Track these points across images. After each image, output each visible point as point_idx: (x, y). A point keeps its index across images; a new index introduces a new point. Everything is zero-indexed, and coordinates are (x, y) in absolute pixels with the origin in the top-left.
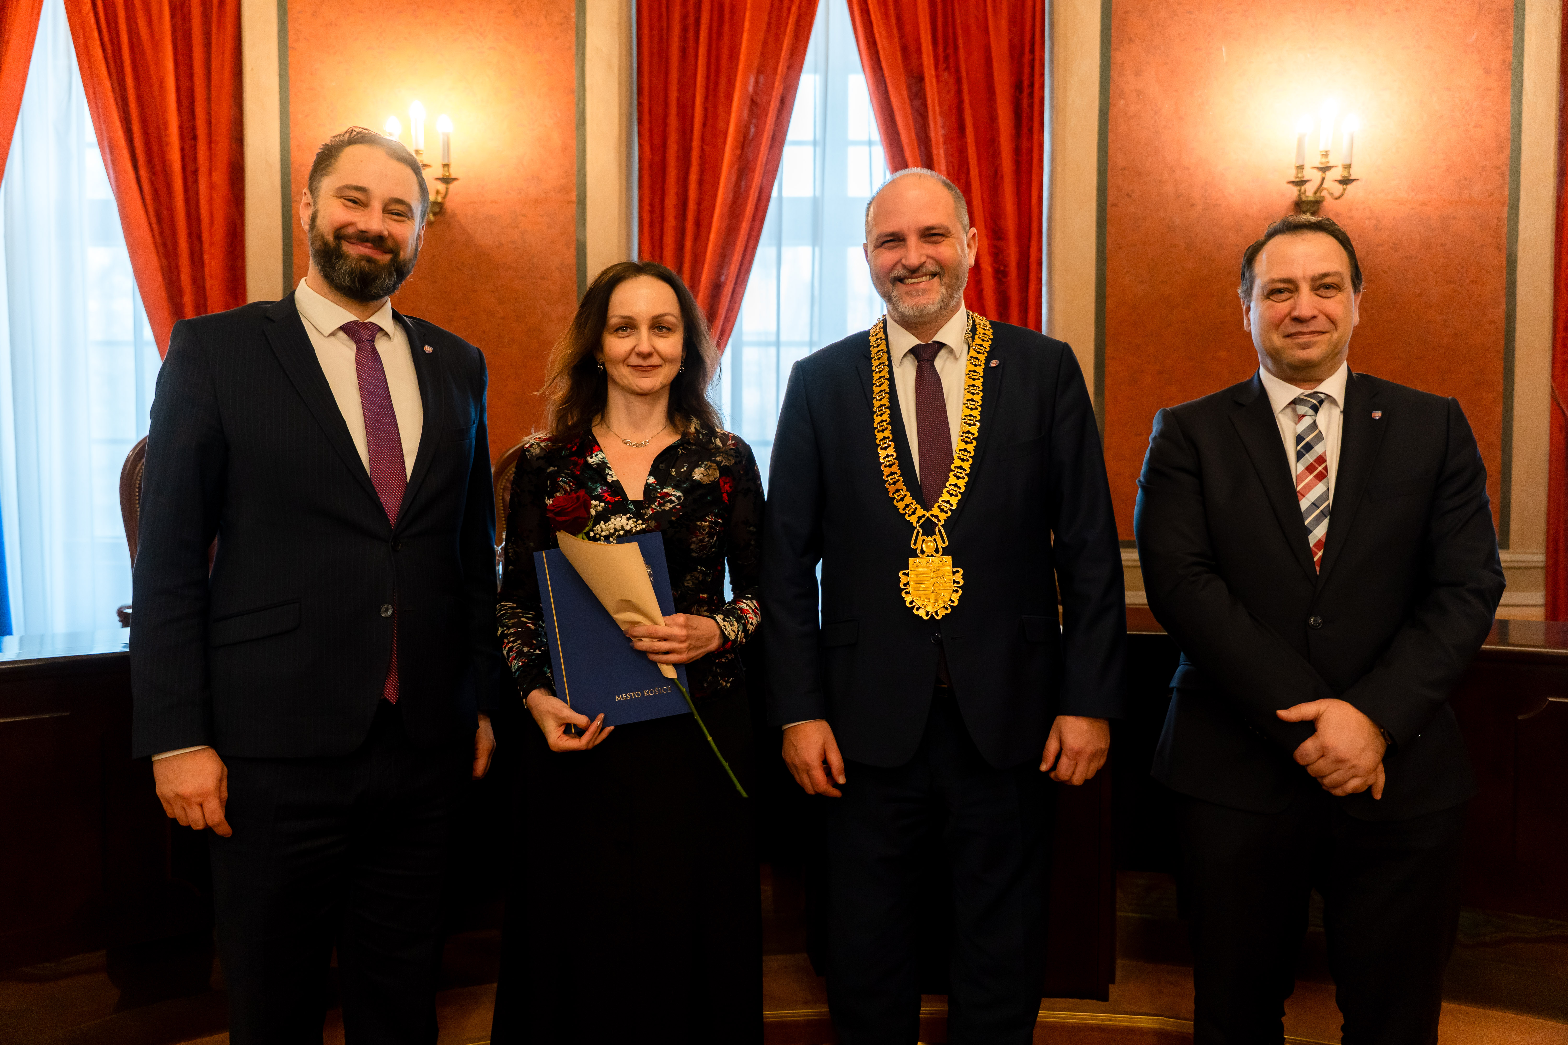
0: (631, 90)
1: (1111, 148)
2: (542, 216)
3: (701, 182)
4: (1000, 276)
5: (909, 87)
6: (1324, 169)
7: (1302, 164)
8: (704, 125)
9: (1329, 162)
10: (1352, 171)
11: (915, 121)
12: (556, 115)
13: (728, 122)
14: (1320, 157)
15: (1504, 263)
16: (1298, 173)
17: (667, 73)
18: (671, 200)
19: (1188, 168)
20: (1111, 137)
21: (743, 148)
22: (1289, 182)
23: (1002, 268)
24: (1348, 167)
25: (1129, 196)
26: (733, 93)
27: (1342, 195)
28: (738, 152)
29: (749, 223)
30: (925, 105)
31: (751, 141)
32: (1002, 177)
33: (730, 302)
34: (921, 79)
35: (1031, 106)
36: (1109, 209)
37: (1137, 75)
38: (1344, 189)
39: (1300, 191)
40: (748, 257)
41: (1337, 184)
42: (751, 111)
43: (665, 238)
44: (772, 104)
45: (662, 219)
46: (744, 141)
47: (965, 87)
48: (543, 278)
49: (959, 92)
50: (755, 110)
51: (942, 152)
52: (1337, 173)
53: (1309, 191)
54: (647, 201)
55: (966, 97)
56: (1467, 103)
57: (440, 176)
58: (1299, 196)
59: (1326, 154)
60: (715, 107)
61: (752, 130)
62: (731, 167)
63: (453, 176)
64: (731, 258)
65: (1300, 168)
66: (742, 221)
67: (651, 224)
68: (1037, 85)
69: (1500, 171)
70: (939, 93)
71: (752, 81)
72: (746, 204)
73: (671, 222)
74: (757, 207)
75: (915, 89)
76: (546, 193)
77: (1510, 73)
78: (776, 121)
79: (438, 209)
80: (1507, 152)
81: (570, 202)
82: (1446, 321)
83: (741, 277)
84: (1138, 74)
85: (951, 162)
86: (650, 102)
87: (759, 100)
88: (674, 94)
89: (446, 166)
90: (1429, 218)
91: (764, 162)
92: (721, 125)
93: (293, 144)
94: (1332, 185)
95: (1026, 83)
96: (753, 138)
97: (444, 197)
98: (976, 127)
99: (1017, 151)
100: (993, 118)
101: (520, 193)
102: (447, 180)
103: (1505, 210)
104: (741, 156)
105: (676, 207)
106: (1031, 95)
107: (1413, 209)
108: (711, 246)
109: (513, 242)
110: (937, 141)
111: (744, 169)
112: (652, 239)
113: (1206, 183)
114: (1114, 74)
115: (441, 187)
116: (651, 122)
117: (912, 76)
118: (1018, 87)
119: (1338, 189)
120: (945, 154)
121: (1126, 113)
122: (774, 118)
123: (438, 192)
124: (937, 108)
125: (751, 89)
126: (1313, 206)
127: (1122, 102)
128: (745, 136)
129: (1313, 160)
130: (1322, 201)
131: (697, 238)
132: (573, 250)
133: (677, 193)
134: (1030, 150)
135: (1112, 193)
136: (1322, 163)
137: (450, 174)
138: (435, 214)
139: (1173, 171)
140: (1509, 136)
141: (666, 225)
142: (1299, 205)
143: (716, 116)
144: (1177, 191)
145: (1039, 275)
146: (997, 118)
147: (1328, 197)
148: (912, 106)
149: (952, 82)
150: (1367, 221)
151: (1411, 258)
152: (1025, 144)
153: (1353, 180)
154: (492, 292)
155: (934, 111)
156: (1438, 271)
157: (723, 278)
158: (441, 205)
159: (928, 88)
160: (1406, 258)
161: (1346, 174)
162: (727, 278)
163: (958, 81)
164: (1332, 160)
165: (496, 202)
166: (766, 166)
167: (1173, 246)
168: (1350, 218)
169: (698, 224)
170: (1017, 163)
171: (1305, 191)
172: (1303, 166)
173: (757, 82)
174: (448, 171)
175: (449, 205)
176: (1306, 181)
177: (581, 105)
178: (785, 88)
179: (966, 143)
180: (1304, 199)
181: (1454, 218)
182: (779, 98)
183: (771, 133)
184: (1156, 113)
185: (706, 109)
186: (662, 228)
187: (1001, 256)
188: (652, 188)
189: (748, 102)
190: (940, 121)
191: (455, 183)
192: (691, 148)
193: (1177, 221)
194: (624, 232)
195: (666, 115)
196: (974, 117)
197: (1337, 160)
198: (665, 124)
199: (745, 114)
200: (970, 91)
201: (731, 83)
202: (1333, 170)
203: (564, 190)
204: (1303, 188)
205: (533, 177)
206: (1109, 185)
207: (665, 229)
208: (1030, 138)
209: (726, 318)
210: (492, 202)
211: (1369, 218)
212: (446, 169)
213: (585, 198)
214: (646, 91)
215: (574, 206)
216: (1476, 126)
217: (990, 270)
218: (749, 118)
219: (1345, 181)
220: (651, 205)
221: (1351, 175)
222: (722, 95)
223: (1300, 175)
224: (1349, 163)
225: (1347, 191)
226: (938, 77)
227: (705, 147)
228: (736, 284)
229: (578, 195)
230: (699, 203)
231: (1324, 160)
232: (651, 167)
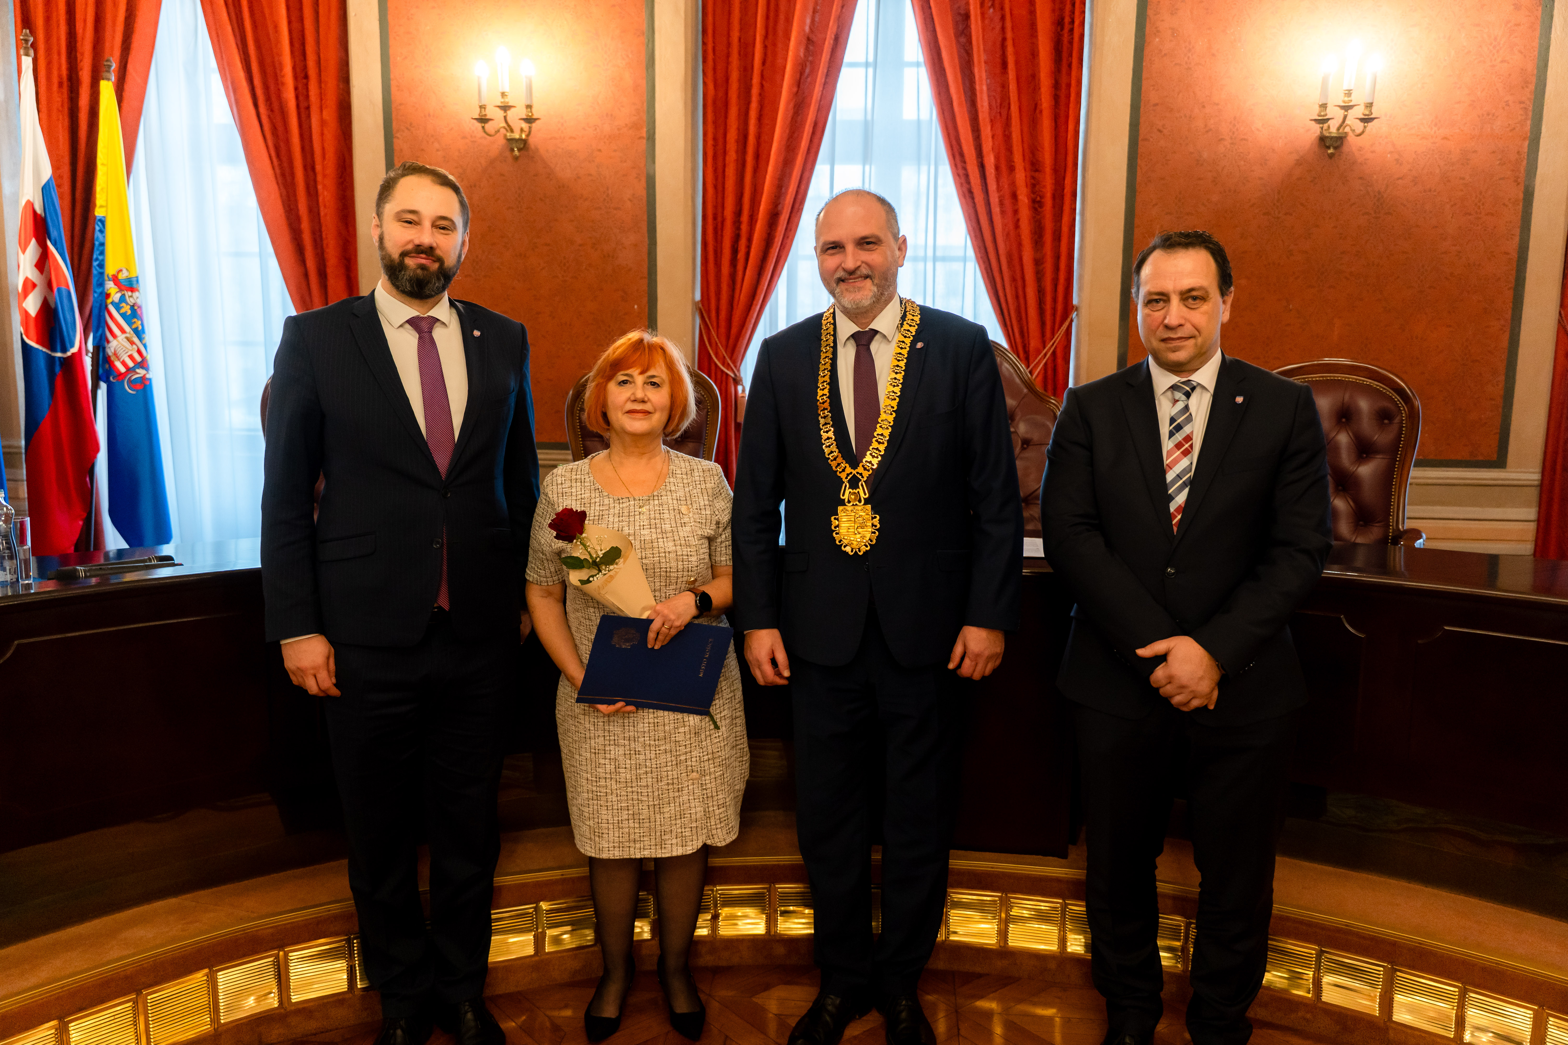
0: (697, 31)
1: (1145, 84)
2: (615, 151)
3: (760, 118)
4: (1036, 206)
5: (956, 24)
6: (1347, 108)
7: (1325, 102)
8: (764, 63)
9: (1351, 101)
10: (1374, 110)
11: (960, 57)
12: (628, 56)
13: (786, 60)
14: (1343, 95)
15: (1521, 196)
16: (1320, 112)
17: (730, 13)
18: (732, 135)
19: (1218, 104)
20: (1145, 75)
21: (799, 86)
22: (1311, 120)
23: (1038, 199)
24: (1370, 105)
25: (1160, 131)
26: (791, 31)
27: (1363, 132)
28: (795, 89)
29: (804, 156)
30: (970, 43)
31: (807, 77)
32: (1041, 112)
33: (786, 229)
34: (967, 17)
35: (1071, 42)
36: (1140, 143)
37: (1172, 14)
38: (1365, 127)
39: (1322, 128)
40: (803, 187)
41: (1358, 121)
42: (807, 49)
43: (727, 170)
44: (827, 43)
45: (725, 153)
46: (800, 78)
47: (1008, 24)
48: (616, 209)
49: (1003, 29)
50: (811, 48)
51: (985, 88)
52: (1359, 112)
53: (1333, 128)
54: (710, 136)
55: (1009, 35)
56: (1495, 39)
57: (525, 117)
58: (1321, 133)
59: (1349, 93)
60: (774, 45)
61: (807, 71)
62: (788, 103)
63: (534, 117)
64: (787, 189)
65: (1324, 106)
66: (797, 154)
67: (715, 157)
68: (1077, 23)
69: (1522, 105)
70: (984, 30)
71: (808, 21)
72: (802, 138)
73: (732, 156)
74: (811, 141)
75: (961, 27)
76: (619, 129)
77: (1540, 8)
78: (830, 59)
79: (523, 145)
80: (1532, 87)
81: (640, 138)
82: (1460, 252)
83: (797, 206)
84: (1173, 12)
85: (994, 97)
86: (714, 43)
87: (815, 39)
88: (735, 35)
89: (529, 107)
90: (1450, 152)
91: (819, 98)
92: (780, 61)
93: (393, 83)
94: (1353, 122)
95: (1067, 20)
96: (809, 75)
97: (528, 135)
98: (1017, 63)
99: (1056, 86)
100: (1034, 54)
101: (596, 129)
102: (529, 120)
103: (1526, 143)
104: (797, 92)
105: (737, 141)
106: (1071, 31)
107: (1434, 143)
108: (768, 178)
109: (590, 175)
110: (981, 77)
111: (799, 106)
112: (715, 170)
113: (1235, 118)
114: (1150, 12)
115: (525, 126)
116: (714, 61)
117: (959, 14)
118: (1059, 23)
119: (1359, 127)
120: (988, 89)
121: (1161, 50)
122: (829, 57)
123: (522, 130)
124: (982, 47)
125: (807, 29)
126: (1337, 141)
127: (1157, 40)
128: (802, 74)
129: (1336, 98)
130: (1345, 137)
131: (756, 170)
132: (643, 183)
133: (738, 129)
134: (1069, 85)
135: (1143, 130)
136: (1344, 102)
137: (532, 115)
138: (519, 150)
139: (1204, 107)
140: (1535, 72)
141: (727, 158)
142: (1324, 141)
143: (775, 54)
144: (1206, 126)
145: (1073, 207)
146: (1038, 55)
147: (1351, 134)
148: (958, 42)
149: (997, 19)
150: (1389, 156)
151: (1430, 191)
152: (1064, 80)
153: (1373, 119)
154: (572, 221)
155: (979, 47)
156: (1455, 204)
157: (780, 207)
158: (525, 142)
159: (973, 27)
160: (1425, 191)
161: (1367, 113)
162: (783, 208)
163: (1003, 18)
164: (1355, 99)
165: (575, 138)
166: (820, 101)
167: (1200, 179)
168: (1373, 152)
169: (757, 156)
170: (1056, 98)
171: (1329, 127)
172: (1326, 104)
173: (813, 21)
174: (531, 112)
175: (532, 141)
176: (1328, 119)
177: (650, 46)
178: (838, 27)
179: (1008, 79)
180: (1327, 135)
181: (1475, 152)
182: (833, 37)
183: (825, 71)
184: (1190, 50)
185: (765, 47)
186: (724, 159)
187: (1037, 186)
188: (715, 122)
189: (804, 41)
190: (983, 57)
191: (537, 122)
192: (751, 86)
193: (1205, 155)
194: (690, 165)
195: (728, 55)
196: (1016, 53)
197: (1359, 98)
198: (728, 63)
199: (802, 55)
200: (1013, 29)
201: (789, 21)
202: (1355, 108)
203: (635, 126)
204: (1325, 126)
205: (607, 114)
206: (1142, 120)
207: (727, 162)
208: (1069, 74)
209: (782, 244)
210: (571, 138)
211: (1391, 152)
212: (529, 110)
213: (654, 133)
214: (710, 31)
215: (645, 141)
216: (1502, 62)
217: (1026, 201)
218: (805, 56)
219: (1366, 120)
220: (715, 139)
221: (1372, 114)
222: (780, 33)
223: (1322, 114)
224: (1370, 101)
225: (1368, 129)
226: (983, 14)
227: (764, 83)
228: (791, 213)
229: (648, 131)
230: (758, 137)
231: (1346, 99)
232: (714, 102)
